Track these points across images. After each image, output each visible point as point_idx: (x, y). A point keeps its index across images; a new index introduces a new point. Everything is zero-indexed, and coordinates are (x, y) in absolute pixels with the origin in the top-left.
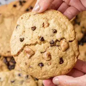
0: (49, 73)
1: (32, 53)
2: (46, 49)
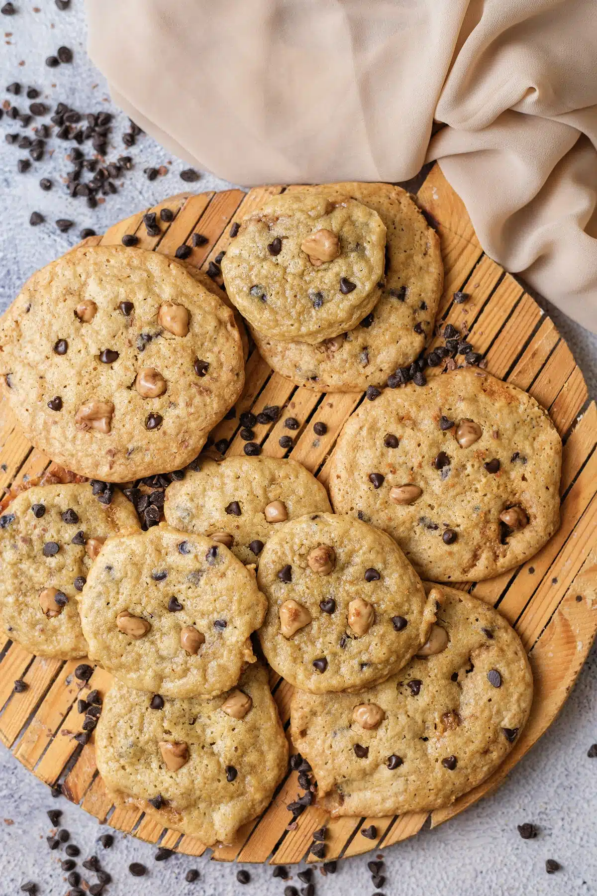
0: (193, 425)
1: (104, 408)
2: (132, 368)
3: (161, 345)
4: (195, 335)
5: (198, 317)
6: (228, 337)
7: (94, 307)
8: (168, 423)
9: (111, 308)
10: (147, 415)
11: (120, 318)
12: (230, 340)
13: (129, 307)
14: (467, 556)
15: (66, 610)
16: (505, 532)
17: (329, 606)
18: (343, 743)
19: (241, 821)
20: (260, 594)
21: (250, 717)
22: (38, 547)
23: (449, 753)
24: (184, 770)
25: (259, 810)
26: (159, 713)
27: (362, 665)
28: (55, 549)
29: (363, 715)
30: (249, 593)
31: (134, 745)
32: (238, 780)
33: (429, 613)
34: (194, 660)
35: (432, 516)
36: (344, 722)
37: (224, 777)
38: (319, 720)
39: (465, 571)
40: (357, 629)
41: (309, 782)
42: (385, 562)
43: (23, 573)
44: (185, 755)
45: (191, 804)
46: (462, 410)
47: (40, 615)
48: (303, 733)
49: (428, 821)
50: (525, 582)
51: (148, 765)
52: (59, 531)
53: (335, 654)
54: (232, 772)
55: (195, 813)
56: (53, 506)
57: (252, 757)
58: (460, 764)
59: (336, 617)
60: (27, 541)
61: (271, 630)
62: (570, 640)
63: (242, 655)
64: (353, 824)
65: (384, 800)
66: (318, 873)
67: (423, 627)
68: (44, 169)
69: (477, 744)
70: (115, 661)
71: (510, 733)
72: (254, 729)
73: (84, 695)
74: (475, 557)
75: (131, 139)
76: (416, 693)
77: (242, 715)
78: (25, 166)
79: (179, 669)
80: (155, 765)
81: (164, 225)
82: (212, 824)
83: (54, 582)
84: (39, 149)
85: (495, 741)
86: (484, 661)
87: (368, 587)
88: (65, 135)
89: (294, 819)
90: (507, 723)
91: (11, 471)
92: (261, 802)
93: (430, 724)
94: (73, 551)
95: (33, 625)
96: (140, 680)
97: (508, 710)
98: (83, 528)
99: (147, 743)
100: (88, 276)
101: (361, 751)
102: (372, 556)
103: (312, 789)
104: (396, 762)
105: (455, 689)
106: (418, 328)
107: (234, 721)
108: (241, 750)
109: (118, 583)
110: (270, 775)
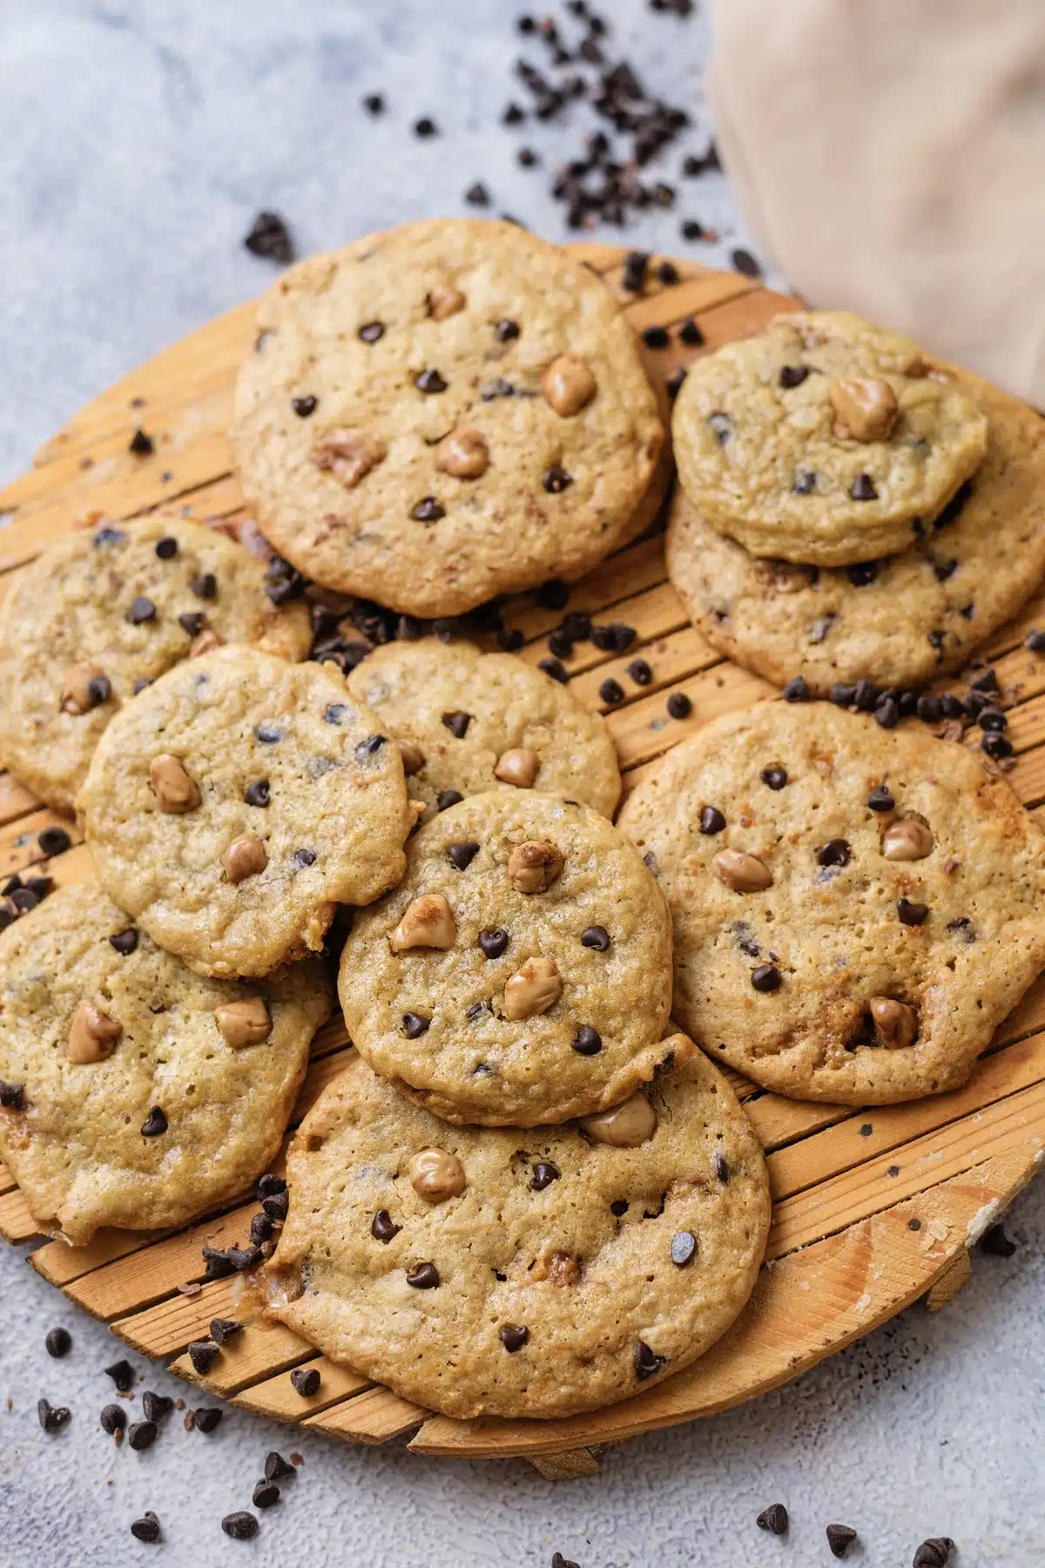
0: (483, 553)
1: (371, 447)
2: (452, 417)
3: (520, 412)
4: (581, 428)
5: (604, 404)
6: (631, 464)
7: (461, 304)
8: (446, 529)
9: (486, 317)
10: (425, 494)
11: (488, 337)
12: (630, 472)
13: (511, 332)
14: (772, 1028)
15: (96, 714)
16: (863, 1033)
17: (495, 945)
18: (366, 1192)
19: (116, 1213)
20: (399, 854)
21: (248, 1055)
22: (126, 597)
23: (522, 1320)
24: (89, 1069)
25: (157, 1217)
26: (116, 957)
27: (480, 1066)
28: (149, 618)
29: (428, 1167)
30: (383, 838)
31: (44, 981)
32: (158, 1141)
33: (645, 1061)
34: (228, 893)
35: (761, 933)
36: (390, 1160)
37: (139, 1121)
38: (353, 1136)
39: (754, 1052)
40: (511, 1002)
41: (268, 1233)
42: (630, 933)
43: (75, 621)
44: (106, 1043)
45: (57, 1133)
46: (921, 798)
47: (52, 699)
48: (315, 1143)
49: (413, 1430)
50: (845, 1142)
51: (39, 1031)
52: (172, 596)
53: (449, 1022)
54: (158, 1122)
55: (54, 1151)
56: (192, 556)
57: (204, 1120)
58: (529, 1350)
59: (494, 967)
60: (117, 583)
61: (377, 924)
62: (854, 1283)
63: (303, 925)
64: (288, 1349)
65: (363, 1333)
66: (179, 1418)
67: (620, 1075)
68: (538, 136)
69: (580, 1335)
70: (108, 824)
71: (646, 1357)
72: (242, 1078)
73: (29, 874)
74: (787, 1040)
75: (694, 168)
76: (538, 1186)
77: (242, 1041)
78: (514, 116)
79: (193, 893)
80: (51, 1035)
81: (653, 285)
82: (67, 1188)
83: (109, 663)
84: (552, 106)
85: (613, 1352)
86: (684, 1209)
87: (577, 951)
88: (602, 106)
89: (202, 1281)
90: (650, 1335)
91: (173, 488)
92: (170, 1206)
93: (525, 1257)
94: (172, 635)
95: (32, 707)
96: (124, 878)
97: (668, 1313)
98: (212, 613)
99: (64, 990)
100: (486, 258)
101: (385, 1228)
102: (618, 909)
103: (264, 1248)
104: (425, 1277)
105: (606, 1225)
106: (937, 637)
107: (219, 1042)
108: (198, 1095)
109: (200, 708)
110: (215, 1168)
